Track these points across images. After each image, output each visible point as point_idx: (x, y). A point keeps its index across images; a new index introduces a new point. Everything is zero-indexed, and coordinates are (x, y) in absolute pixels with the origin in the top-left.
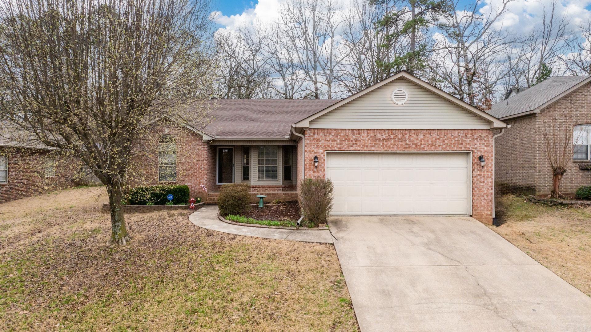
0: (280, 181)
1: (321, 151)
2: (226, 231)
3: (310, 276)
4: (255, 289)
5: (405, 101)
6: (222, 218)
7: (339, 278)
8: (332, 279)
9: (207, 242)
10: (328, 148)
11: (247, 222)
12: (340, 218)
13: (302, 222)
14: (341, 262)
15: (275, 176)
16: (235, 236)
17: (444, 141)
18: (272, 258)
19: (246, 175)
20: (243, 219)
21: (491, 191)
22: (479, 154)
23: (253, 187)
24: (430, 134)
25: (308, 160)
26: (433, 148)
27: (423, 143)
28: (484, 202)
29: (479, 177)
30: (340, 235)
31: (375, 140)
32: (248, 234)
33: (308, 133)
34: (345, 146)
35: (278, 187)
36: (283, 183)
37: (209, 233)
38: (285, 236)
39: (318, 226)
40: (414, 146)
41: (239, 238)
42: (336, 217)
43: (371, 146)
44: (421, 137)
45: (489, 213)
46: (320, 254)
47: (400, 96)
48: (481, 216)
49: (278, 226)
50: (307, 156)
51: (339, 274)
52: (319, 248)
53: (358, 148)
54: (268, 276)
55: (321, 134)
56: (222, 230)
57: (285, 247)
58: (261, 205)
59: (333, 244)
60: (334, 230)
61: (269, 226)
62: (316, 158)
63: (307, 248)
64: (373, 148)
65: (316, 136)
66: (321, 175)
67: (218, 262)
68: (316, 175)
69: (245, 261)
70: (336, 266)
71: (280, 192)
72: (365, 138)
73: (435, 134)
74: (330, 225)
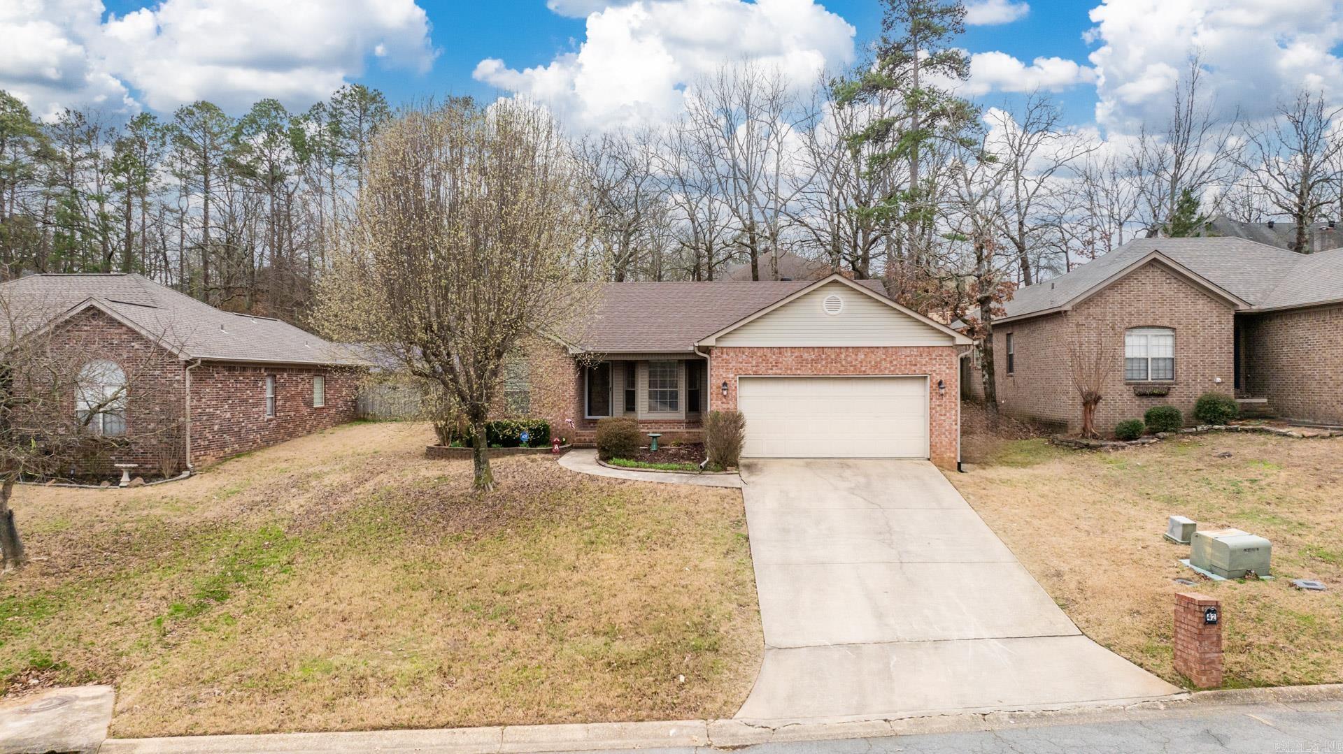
0: (681, 413)
1: (731, 375)
2: (613, 475)
3: (709, 516)
4: (651, 526)
5: (840, 311)
6: (603, 463)
7: (741, 517)
8: (733, 519)
9: (592, 486)
10: (740, 372)
11: (638, 467)
12: (755, 461)
13: (706, 465)
14: (746, 504)
15: (674, 406)
16: (624, 481)
17: (891, 362)
18: (669, 500)
19: (630, 405)
20: (632, 462)
21: (955, 427)
22: (938, 378)
23: (642, 422)
24: (873, 352)
25: (714, 387)
26: (877, 372)
27: (864, 364)
28: (945, 441)
29: (938, 408)
30: (753, 478)
31: (801, 361)
32: (639, 479)
33: (715, 353)
34: (762, 369)
35: (680, 422)
36: (686, 417)
37: (592, 478)
38: (684, 481)
39: (726, 470)
40: (852, 368)
41: (629, 483)
42: (751, 460)
43: (797, 369)
44: (861, 356)
45: (953, 455)
46: (723, 498)
47: (833, 305)
48: (942, 459)
49: (676, 470)
50: (714, 381)
51: (740, 515)
52: (724, 491)
53: (779, 372)
54: (664, 516)
55: (732, 354)
56: (608, 475)
57: (684, 491)
58: (654, 448)
59: (740, 489)
60: (744, 474)
61: (666, 470)
62: (725, 384)
63: (710, 492)
64: (799, 372)
65: (725, 356)
66: (731, 406)
67: (609, 504)
68: (725, 406)
69: (639, 503)
70: (739, 508)
71: (682, 430)
72: (789, 359)
73: (880, 353)
74: (741, 468)
